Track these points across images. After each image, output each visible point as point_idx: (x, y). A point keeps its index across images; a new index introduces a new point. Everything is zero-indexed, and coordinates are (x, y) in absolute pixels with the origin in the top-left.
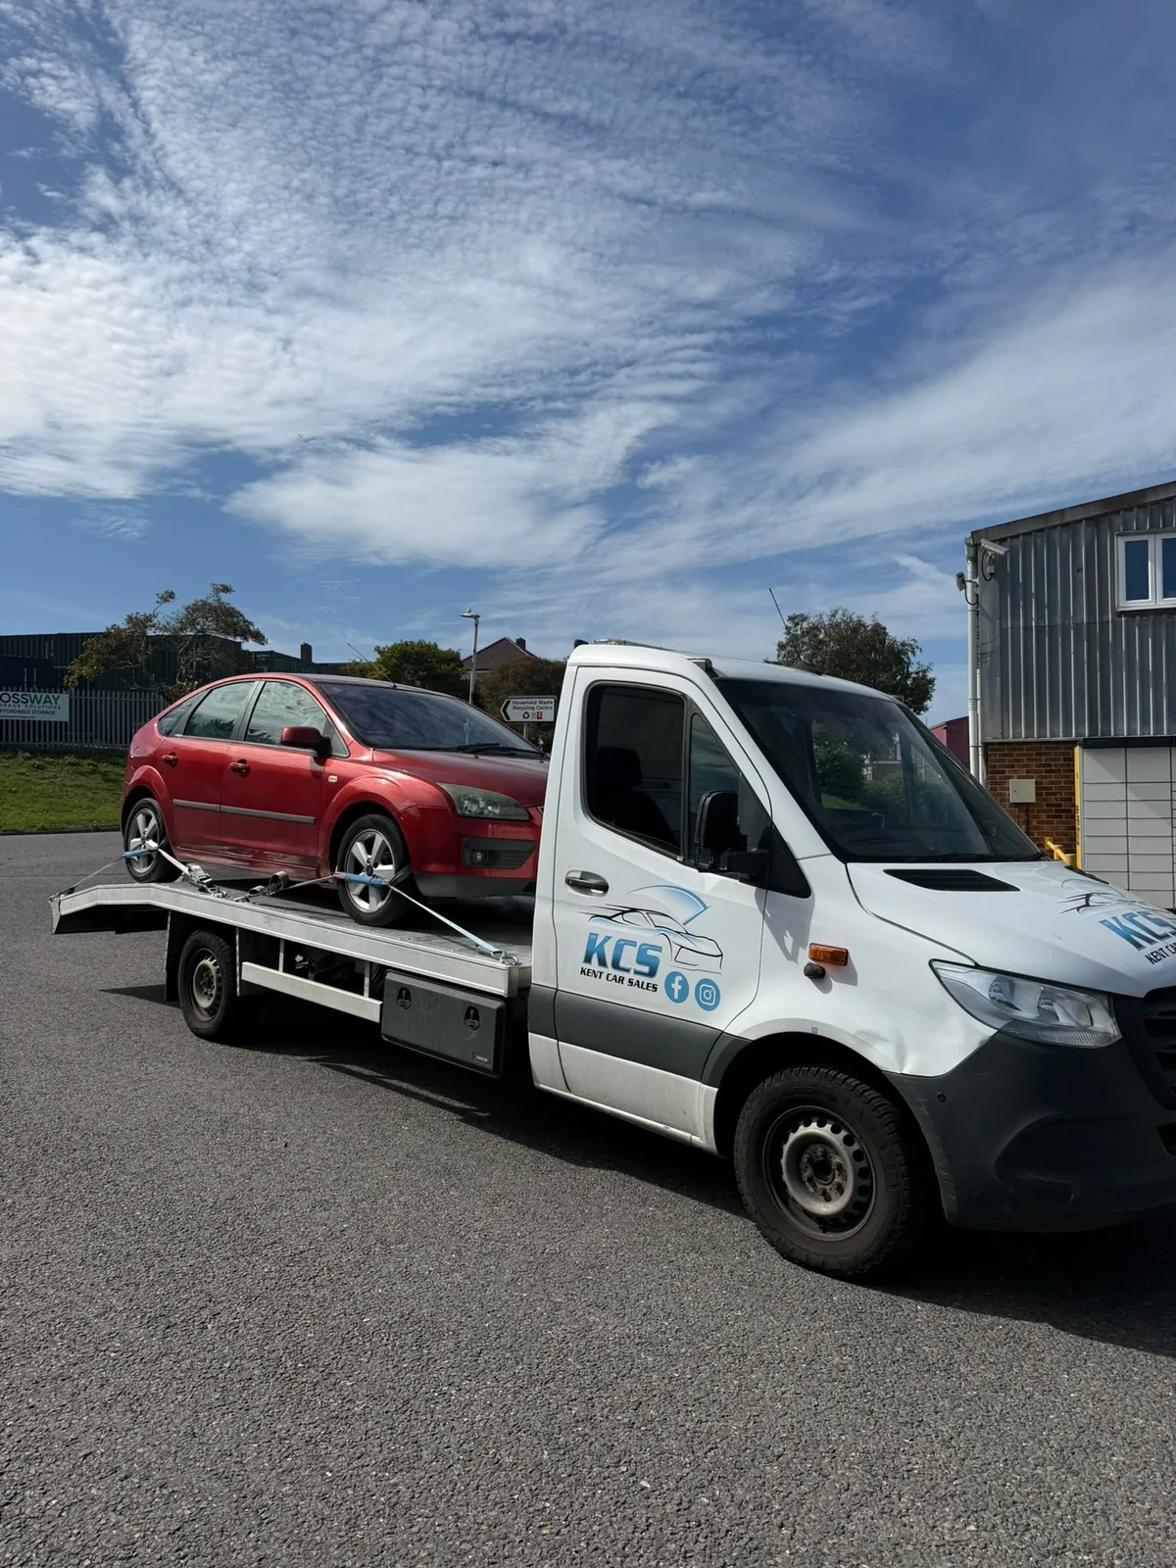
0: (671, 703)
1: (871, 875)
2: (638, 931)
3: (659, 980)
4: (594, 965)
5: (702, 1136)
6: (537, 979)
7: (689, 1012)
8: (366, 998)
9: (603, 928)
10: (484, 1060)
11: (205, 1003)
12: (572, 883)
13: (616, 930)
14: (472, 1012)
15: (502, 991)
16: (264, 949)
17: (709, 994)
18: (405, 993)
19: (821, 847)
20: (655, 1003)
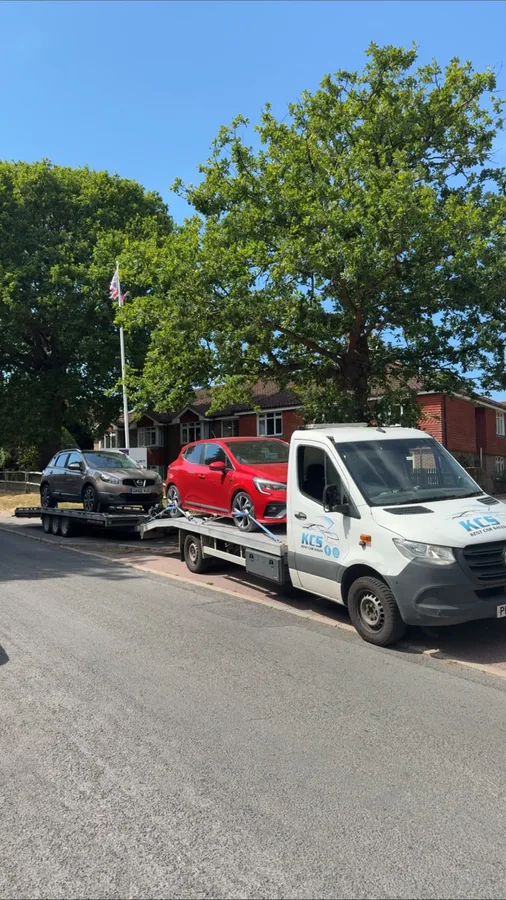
0: (321, 453)
1: (379, 510)
2: (315, 532)
3: (322, 548)
4: (305, 544)
5: (339, 600)
6: (290, 549)
7: (331, 559)
8: (241, 558)
9: (306, 531)
10: (276, 578)
11: (193, 559)
12: (296, 516)
13: (309, 532)
14: (271, 562)
15: (279, 554)
16: (210, 541)
17: (336, 553)
18: (252, 556)
19: (364, 502)
20: (321, 556)
